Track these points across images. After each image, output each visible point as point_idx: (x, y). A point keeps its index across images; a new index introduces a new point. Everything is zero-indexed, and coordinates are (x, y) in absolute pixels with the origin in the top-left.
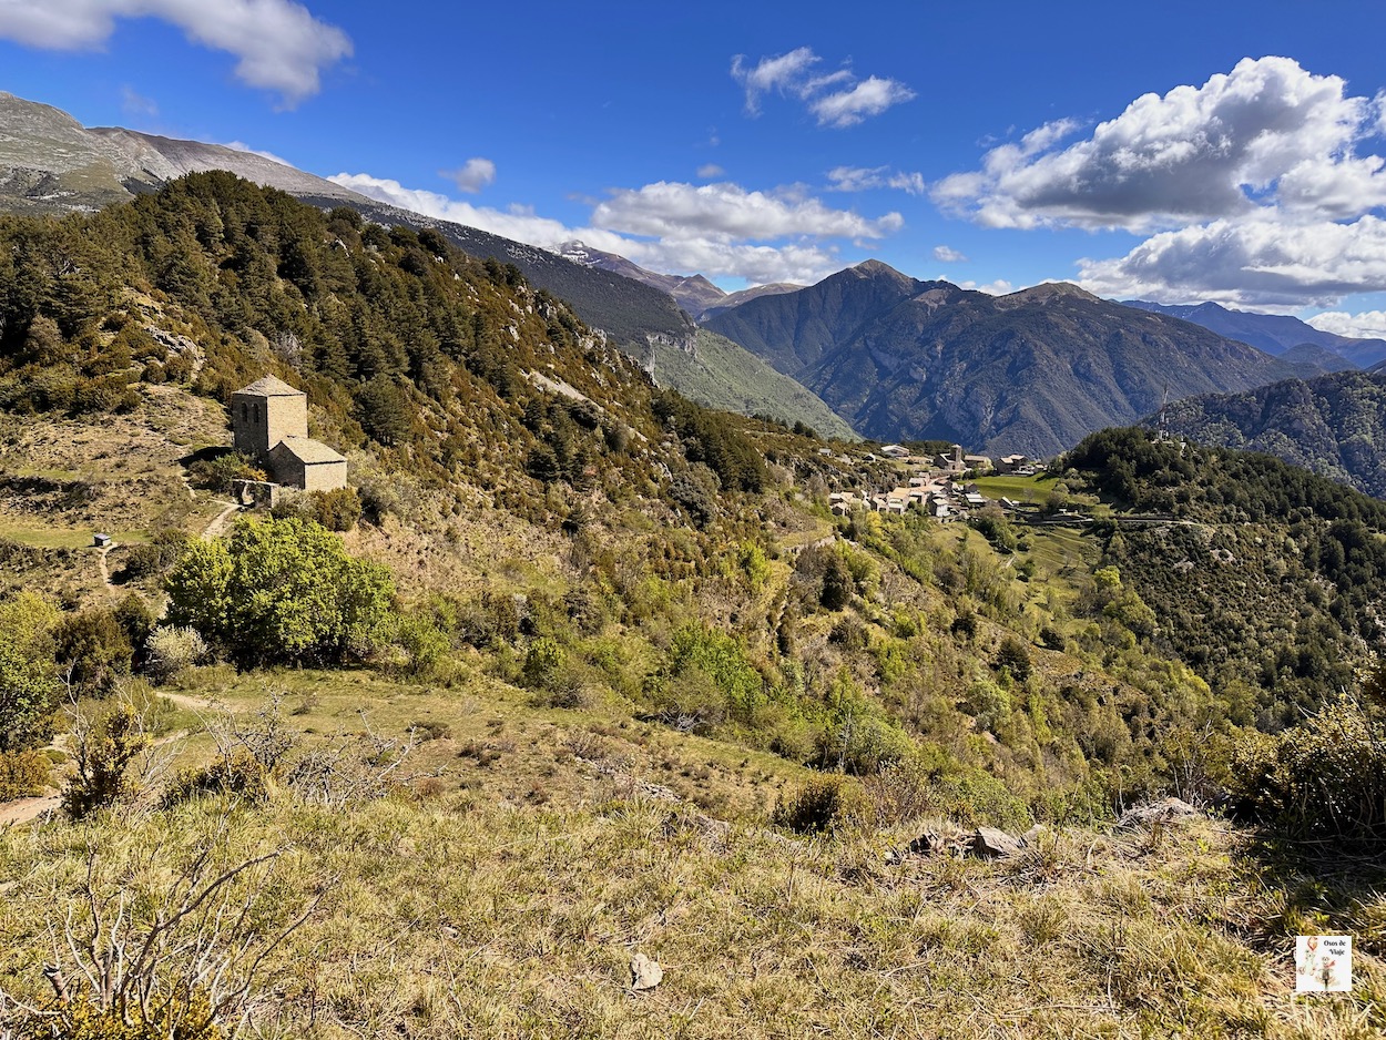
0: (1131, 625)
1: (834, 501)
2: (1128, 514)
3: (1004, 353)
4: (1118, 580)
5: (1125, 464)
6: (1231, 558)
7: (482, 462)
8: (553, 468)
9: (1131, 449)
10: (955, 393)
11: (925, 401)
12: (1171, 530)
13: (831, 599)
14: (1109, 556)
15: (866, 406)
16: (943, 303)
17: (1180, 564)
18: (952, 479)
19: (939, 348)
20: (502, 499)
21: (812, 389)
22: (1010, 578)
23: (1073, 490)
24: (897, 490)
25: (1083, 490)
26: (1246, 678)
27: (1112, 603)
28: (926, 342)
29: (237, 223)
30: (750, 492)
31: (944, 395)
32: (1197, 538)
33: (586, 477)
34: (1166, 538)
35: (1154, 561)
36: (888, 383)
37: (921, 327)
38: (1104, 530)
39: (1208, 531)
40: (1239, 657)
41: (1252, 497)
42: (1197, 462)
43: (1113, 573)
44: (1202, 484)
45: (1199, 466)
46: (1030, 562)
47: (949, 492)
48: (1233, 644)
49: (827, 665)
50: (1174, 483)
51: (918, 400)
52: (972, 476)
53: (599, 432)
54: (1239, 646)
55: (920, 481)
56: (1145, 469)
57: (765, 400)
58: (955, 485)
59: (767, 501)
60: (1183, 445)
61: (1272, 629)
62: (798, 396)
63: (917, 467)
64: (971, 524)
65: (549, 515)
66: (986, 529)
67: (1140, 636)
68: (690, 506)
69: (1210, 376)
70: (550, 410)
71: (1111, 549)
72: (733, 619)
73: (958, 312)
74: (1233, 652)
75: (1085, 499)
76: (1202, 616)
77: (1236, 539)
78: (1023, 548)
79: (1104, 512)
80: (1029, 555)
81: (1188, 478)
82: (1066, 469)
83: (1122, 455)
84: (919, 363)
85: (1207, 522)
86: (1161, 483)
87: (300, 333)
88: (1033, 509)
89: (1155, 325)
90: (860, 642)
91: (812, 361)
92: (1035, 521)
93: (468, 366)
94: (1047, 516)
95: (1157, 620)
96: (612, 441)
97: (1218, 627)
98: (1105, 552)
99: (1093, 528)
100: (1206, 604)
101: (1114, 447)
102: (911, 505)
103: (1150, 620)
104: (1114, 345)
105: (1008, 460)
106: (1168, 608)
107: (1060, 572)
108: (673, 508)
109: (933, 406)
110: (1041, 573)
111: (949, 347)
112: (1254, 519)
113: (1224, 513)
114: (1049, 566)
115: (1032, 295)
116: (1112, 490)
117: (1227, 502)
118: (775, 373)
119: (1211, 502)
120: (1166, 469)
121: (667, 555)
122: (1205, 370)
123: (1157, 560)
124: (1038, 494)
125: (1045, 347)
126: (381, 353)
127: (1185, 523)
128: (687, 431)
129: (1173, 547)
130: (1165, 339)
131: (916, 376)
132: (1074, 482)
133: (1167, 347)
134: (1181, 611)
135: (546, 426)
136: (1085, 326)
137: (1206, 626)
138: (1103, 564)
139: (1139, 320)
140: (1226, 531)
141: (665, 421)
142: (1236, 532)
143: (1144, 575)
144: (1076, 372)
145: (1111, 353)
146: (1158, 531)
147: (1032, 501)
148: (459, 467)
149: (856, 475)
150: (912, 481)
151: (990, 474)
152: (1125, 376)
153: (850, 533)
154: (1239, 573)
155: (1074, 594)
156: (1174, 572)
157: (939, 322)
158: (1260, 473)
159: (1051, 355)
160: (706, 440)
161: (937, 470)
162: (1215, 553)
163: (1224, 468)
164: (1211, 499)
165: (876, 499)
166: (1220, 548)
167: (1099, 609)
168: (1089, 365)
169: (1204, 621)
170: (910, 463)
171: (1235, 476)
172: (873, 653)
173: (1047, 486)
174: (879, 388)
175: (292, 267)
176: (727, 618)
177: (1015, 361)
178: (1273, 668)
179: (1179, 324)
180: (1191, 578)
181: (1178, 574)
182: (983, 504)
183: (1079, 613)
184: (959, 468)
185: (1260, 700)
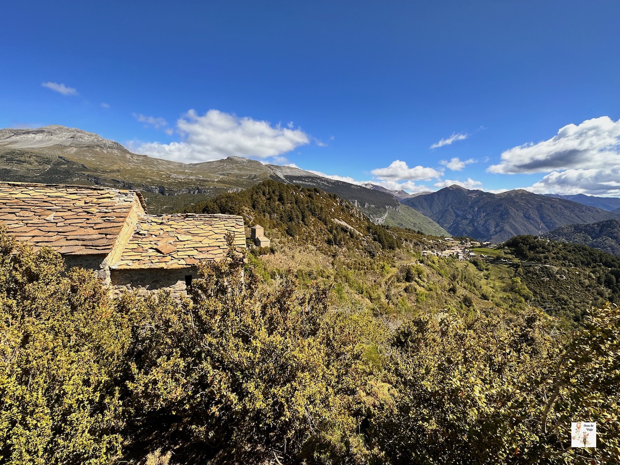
0: (523, 296)
1: (424, 253)
2: (525, 262)
3: (499, 211)
4: (520, 282)
5: (525, 246)
6: (565, 278)
7: (315, 240)
8: (332, 242)
9: (527, 241)
10: (481, 222)
11: (471, 224)
12: (541, 267)
13: (408, 278)
14: (517, 274)
15: (452, 225)
16: (478, 196)
17: (544, 278)
18: (466, 248)
19: (476, 209)
20: (318, 249)
21: (435, 221)
22: (481, 278)
23: (506, 253)
24: (446, 250)
25: (509, 253)
26: (568, 317)
27: (517, 288)
28: (471, 207)
29: (271, 190)
30: (391, 250)
31: (478, 222)
32: (551, 271)
33: (342, 244)
34: (539, 270)
35: (534, 277)
36: (459, 219)
37: (470, 203)
38: (516, 266)
39: (556, 269)
40: (566, 310)
41: (575, 259)
42: (553, 246)
43: (519, 279)
44: (554, 253)
45: (554, 248)
46: (489, 274)
47: (464, 252)
48: (563, 306)
49: (401, 296)
50: (543, 253)
51: (469, 224)
52: (473, 247)
53: (348, 233)
54: (566, 307)
55: (454, 248)
56: (533, 248)
57: (419, 223)
58: (466, 250)
59: (396, 252)
60: (549, 241)
61: (580, 303)
62: (430, 222)
63: (454, 244)
64: (470, 261)
65: (329, 253)
66: (475, 263)
67: (526, 299)
68: (370, 253)
69: (579, 218)
70: (336, 228)
71: (518, 272)
72: (375, 281)
73: (482, 199)
74: (563, 308)
75: (510, 256)
76: (552, 296)
77: (567, 272)
78: (487, 270)
79: (516, 261)
80: (489, 271)
81: (549, 251)
82: (504, 247)
83: (524, 244)
84: (469, 213)
85: (555, 266)
86: (538, 252)
87: (277, 213)
88: (491, 258)
89: (555, 202)
90: (414, 291)
91: (435, 212)
92: (492, 262)
93: (318, 218)
94: (496, 261)
95: (534, 295)
96: (352, 235)
97: (558, 300)
98: (516, 273)
99: (512, 265)
100: (553, 292)
101: (521, 241)
102: (450, 255)
103: (531, 295)
104: (539, 208)
105: (485, 243)
106: (538, 292)
107: (499, 278)
108: (365, 253)
109: (474, 226)
110: (493, 277)
111: (479, 209)
112: (576, 266)
113: (563, 263)
114: (496, 275)
115: (508, 193)
116: (520, 254)
117: (564, 260)
118: (423, 216)
119: (558, 259)
120: (541, 248)
121: (359, 264)
122: (577, 216)
123: (535, 276)
124: (493, 254)
125: (513, 209)
126: (295, 217)
127: (546, 265)
128: (375, 233)
129: (541, 273)
130: (560, 206)
131: (468, 217)
132: (506, 251)
133: (561, 208)
134: (543, 293)
135: (335, 232)
136: (528, 202)
137: (553, 299)
138: (515, 276)
139: (549, 200)
140: (563, 269)
141: (369, 231)
142: (568, 270)
143: (530, 281)
144: (525, 216)
145: (538, 210)
146: (536, 267)
147: (491, 256)
148: (309, 241)
149: (433, 246)
150: (452, 248)
151: (479, 247)
152: (544, 218)
153: (422, 262)
154: (568, 283)
155: (504, 285)
156: (541, 281)
157: (476, 202)
158: (579, 251)
159: (515, 211)
160: (379, 236)
161: (461, 245)
162: (558, 276)
163: (565, 249)
164: (558, 258)
165: (438, 253)
166: (560, 274)
167: (512, 290)
168: (530, 214)
169: (552, 297)
170: (453, 243)
171: (569, 251)
172: (417, 294)
173: (497, 252)
174: (456, 220)
175: (281, 199)
176: (373, 281)
177: (502, 213)
178: (580, 315)
179: (566, 201)
180: (548, 283)
181: (543, 281)
182: (474, 256)
183: (505, 291)
184: (469, 244)
185: (573, 325)
